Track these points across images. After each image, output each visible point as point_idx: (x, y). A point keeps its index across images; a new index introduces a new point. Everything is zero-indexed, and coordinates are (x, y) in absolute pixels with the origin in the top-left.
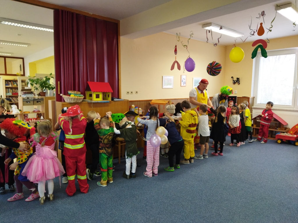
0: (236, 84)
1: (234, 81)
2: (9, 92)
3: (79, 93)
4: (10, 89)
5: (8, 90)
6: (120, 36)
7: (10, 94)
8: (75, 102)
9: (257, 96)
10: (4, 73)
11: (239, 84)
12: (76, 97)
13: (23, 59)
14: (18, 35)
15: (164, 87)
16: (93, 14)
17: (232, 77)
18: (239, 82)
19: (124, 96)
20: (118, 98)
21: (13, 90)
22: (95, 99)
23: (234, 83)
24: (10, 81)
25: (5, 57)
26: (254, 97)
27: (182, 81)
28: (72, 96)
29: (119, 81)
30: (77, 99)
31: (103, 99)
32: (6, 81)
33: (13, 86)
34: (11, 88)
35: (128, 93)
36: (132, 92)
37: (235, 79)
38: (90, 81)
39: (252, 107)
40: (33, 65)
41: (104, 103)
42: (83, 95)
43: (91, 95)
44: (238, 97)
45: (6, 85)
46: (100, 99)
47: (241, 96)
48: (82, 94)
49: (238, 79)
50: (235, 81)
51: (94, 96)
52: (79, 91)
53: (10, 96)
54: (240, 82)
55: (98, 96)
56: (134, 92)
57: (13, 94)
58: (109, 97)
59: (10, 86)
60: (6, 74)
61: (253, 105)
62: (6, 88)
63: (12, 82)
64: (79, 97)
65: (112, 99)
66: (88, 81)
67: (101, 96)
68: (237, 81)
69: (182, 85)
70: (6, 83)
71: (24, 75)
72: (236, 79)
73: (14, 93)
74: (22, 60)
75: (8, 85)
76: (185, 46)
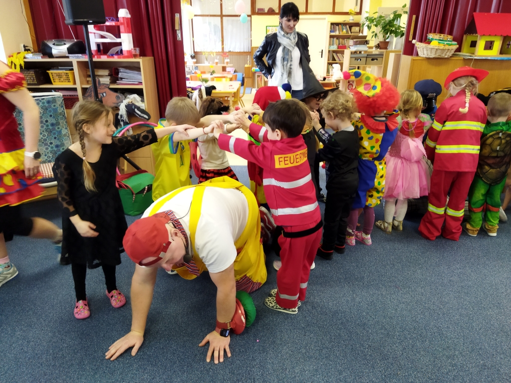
2: (333, 44)
3: (450, 38)
4: (335, 39)
5: (333, 41)
7: (335, 48)
8: (437, 56)
10: (331, 11)
12: (442, 47)
21: (341, 40)
22: (481, 52)
24: (338, 24)
28: (434, 44)
30: (443, 50)
31: (501, 52)
32: (332, 24)
33: (341, 34)
34: (338, 37)
38: (480, 11)
41: (502, 61)
42: (456, 43)
43: (474, 44)
45: (331, 31)
46: (493, 53)
48: (454, 40)
51: (481, 44)
52: (450, 33)
53: (334, 52)
55: (489, 46)
57: (338, 48)
59: (337, 33)
60: (334, 13)
62: (331, 37)
63: (340, 26)
64: (447, 47)
66: (475, 11)
67: (497, 45)
70: (331, 28)
73: (340, 45)
75: (334, 32)
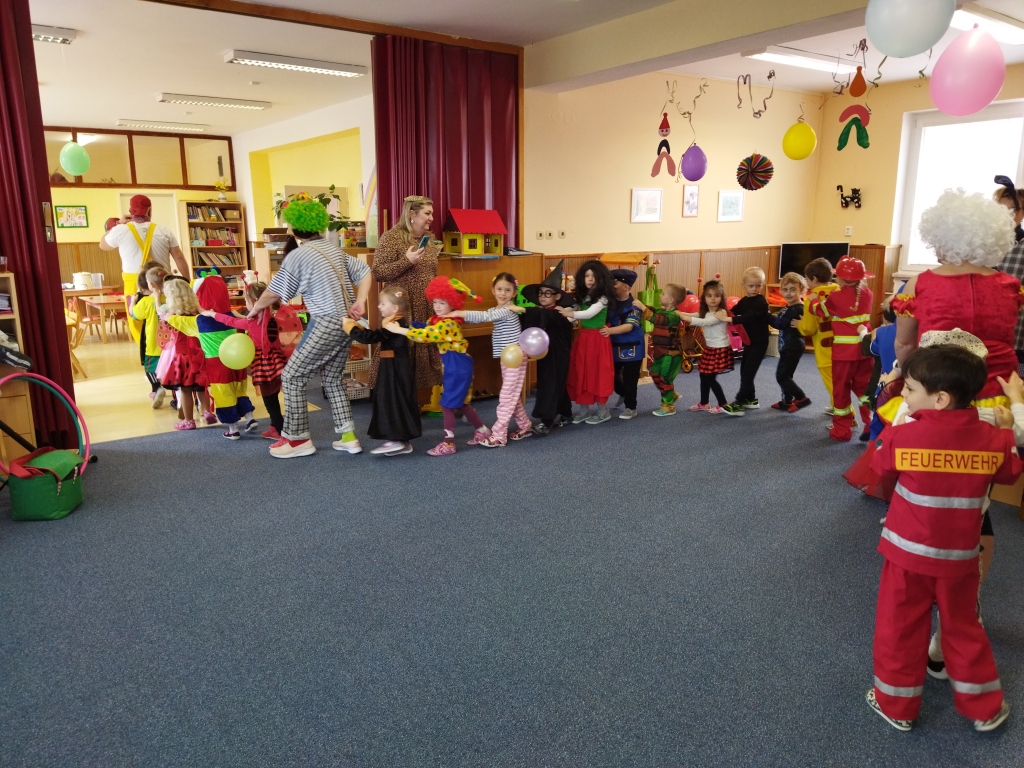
0: (852, 207)
1: (844, 199)
2: (196, 238)
4: (198, 230)
5: (195, 232)
6: (523, 87)
7: (201, 243)
9: (908, 242)
10: (181, 183)
11: (859, 206)
13: (228, 139)
14: (254, 83)
15: (636, 219)
16: (460, 39)
17: (840, 188)
18: (857, 202)
19: (531, 244)
20: (517, 246)
21: (208, 231)
22: (467, 252)
23: (846, 205)
24: (199, 205)
25: (182, 137)
26: (901, 246)
27: (688, 202)
29: (520, 205)
31: (487, 250)
32: (189, 205)
33: (208, 221)
34: (203, 226)
35: (541, 235)
36: (550, 235)
37: (848, 192)
38: (453, 206)
39: (894, 275)
40: (260, 159)
41: (487, 260)
43: (455, 242)
44: (852, 247)
45: (189, 217)
46: (478, 252)
47: (862, 243)
49: (855, 192)
50: (848, 199)
51: (465, 242)
53: (200, 250)
54: (862, 202)
55: (473, 244)
56: (555, 234)
57: (207, 244)
58: (496, 244)
59: (200, 220)
60: (186, 186)
61: (896, 270)
62: (191, 225)
63: (203, 208)
65: (506, 252)
67: (480, 243)
68: (853, 199)
69: (687, 212)
70: (188, 212)
71: (233, 188)
72: (850, 193)
73: (210, 239)
74: (226, 142)
75: (194, 217)
76: (687, 115)
